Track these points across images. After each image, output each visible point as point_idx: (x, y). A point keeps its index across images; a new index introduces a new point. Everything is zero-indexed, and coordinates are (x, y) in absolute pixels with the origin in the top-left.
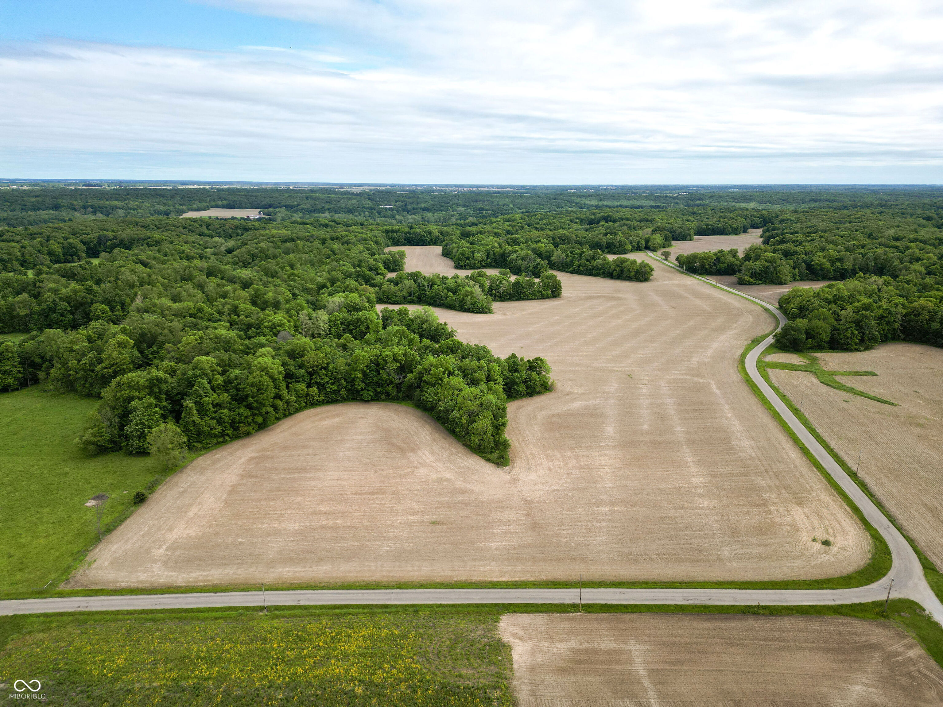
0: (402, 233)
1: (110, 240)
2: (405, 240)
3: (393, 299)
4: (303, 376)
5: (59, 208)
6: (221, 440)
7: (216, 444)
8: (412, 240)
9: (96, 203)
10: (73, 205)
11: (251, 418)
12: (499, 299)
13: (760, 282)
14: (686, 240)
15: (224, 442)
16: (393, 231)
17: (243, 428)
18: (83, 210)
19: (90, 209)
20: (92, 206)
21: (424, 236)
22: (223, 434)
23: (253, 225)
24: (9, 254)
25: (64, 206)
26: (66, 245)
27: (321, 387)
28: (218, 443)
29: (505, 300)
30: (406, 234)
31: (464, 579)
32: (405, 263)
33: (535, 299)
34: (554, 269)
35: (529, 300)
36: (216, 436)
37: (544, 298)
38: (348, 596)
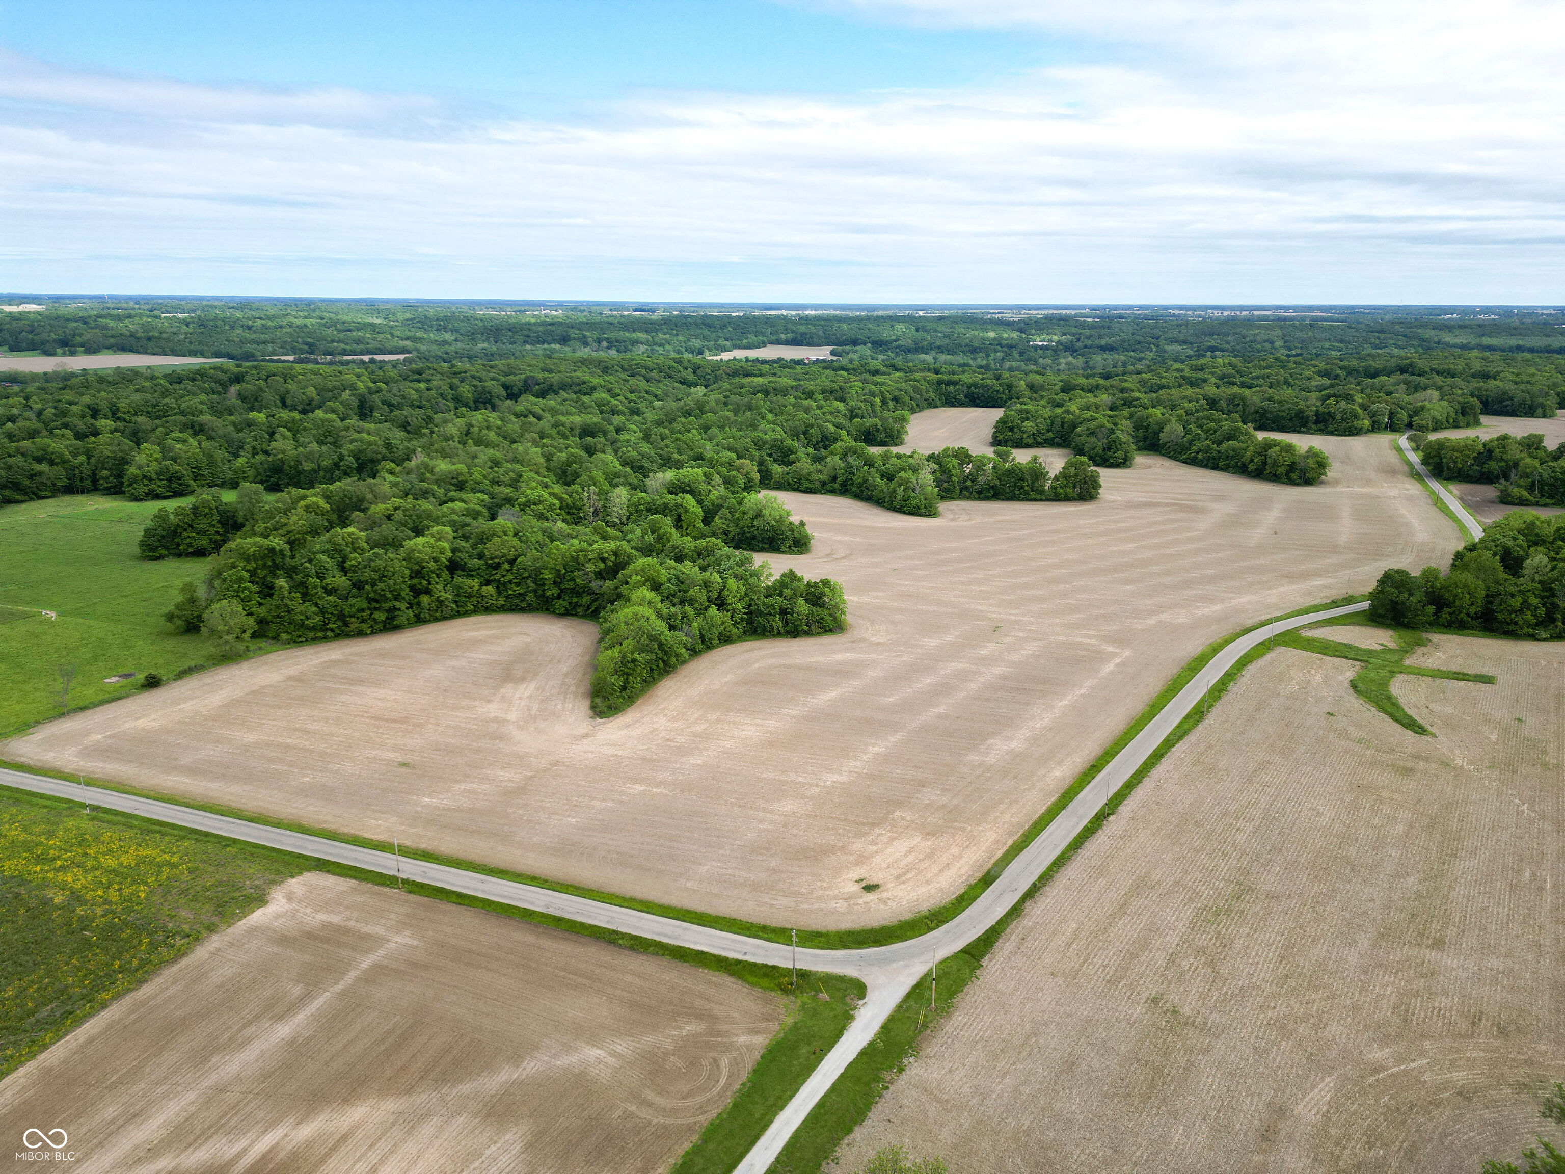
0: (963, 385)
1: (539, 384)
2: (966, 397)
3: (806, 484)
4: (479, 569)
5: (569, 340)
6: (320, 634)
7: (313, 639)
8: (978, 398)
9: (612, 335)
10: (585, 337)
11: (369, 612)
12: (976, 496)
13: (1548, 501)
14: (1533, 416)
15: (325, 638)
16: (949, 383)
17: (354, 624)
18: (595, 345)
19: (605, 344)
20: (607, 340)
21: (998, 391)
22: (324, 627)
23: (760, 370)
24: (403, 397)
25: (574, 339)
26: (480, 389)
27: (501, 587)
28: (314, 639)
29: (987, 499)
30: (969, 387)
31: (332, 827)
32: (907, 432)
33: (1041, 500)
34: (1163, 455)
35: (1031, 500)
36: (314, 629)
37: (1059, 500)
38: (191, 817)
